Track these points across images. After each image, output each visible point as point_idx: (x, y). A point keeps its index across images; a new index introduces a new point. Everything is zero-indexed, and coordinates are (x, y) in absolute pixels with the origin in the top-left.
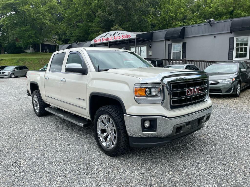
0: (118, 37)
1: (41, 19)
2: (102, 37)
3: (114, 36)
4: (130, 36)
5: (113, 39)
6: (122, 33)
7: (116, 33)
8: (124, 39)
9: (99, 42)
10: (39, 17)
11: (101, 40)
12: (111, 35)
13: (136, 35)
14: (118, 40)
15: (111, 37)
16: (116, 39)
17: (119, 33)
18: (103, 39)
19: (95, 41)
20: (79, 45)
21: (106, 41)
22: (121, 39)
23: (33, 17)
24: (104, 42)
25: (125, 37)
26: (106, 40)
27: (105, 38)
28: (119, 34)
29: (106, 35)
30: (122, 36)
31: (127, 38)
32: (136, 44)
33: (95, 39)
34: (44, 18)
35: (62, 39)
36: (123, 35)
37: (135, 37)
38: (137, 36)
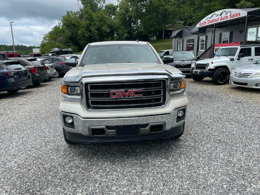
0: (225, 17)
1: (164, 6)
2: (208, 19)
3: (221, 16)
4: (240, 15)
5: (219, 20)
6: (230, 12)
7: (224, 12)
8: (232, 18)
9: (204, 25)
10: (161, 4)
11: (206, 22)
12: (217, 15)
13: (246, 12)
14: (225, 20)
15: (217, 18)
16: (223, 20)
17: (227, 12)
18: (209, 21)
19: (200, 24)
20: (189, 30)
21: (211, 24)
22: (229, 19)
23: (156, 5)
24: (209, 24)
25: (234, 16)
26: (211, 22)
27: (211, 19)
28: (227, 14)
29: (212, 16)
30: (230, 16)
31: (236, 17)
32: (246, 24)
33: (200, 22)
34: (166, 4)
35: (187, 23)
36: (231, 14)
37: (246, 15)
38: (249, 13)
